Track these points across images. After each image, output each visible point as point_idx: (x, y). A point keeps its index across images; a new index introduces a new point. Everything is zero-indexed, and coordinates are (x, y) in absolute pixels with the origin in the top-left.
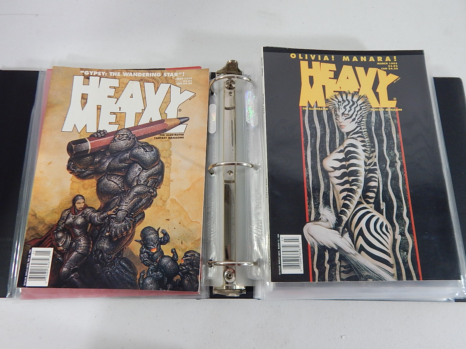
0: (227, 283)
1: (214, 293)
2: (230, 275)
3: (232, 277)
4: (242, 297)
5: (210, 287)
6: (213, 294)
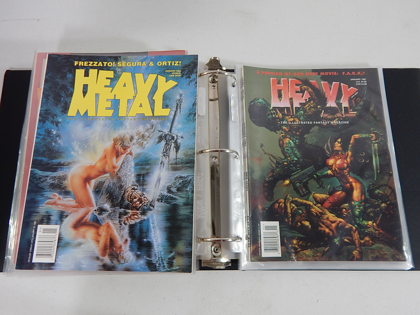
0: (214, 257)
2: (217, 250)
3: (218, 251)
4: (227, 268)
6: (202, 266)
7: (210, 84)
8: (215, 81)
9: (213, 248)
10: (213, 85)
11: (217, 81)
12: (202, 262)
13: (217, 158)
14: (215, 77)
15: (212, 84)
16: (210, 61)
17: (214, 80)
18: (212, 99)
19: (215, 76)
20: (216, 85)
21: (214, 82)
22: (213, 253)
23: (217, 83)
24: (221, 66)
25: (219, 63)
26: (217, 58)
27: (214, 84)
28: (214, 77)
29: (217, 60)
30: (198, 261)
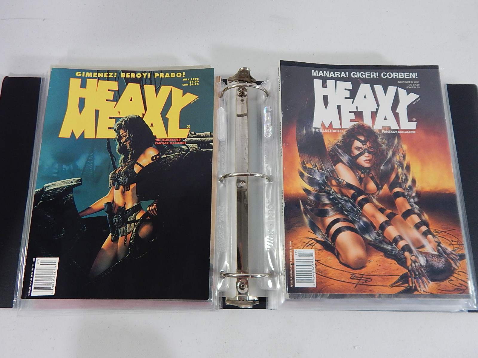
8: (245, 94)
13: (245, 182)
15: (241, 98)
19: (245, 89)
21: (243, 96)
26: (247, 68)
29: (247, 71)
30: (222, 298)
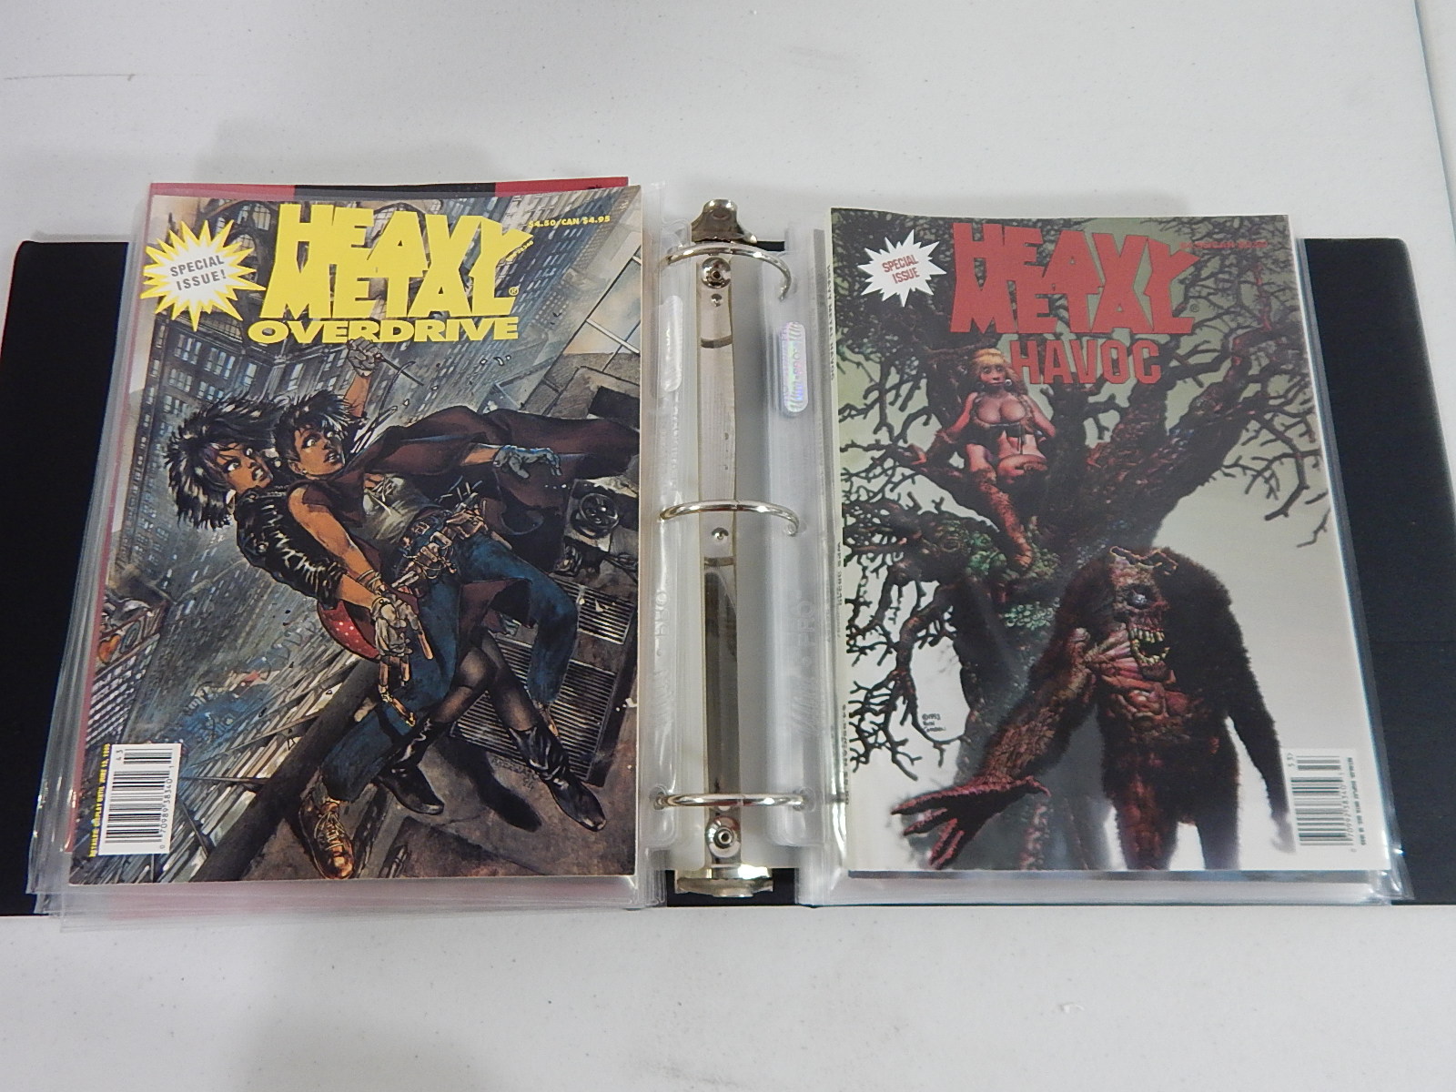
0: (717, 860)
1: (679, 890)
2: (725, 837)
3: (729, 841)
4: (759, 899)
5: (667, 872)
6: (677, 892)
7: (704, 288)
9: (712, 832)
10: (713, 291)
11: (728, 281)
12: (676, 878)
14: (720, 266)
16: (704, 213)
17: (717, 275)
18: (712, 339)
20: (723, 291)
22: (713, 847)
23: (727, 287)
24: (740, 230)
25: (735, 221)
27: (717, 290)
28: (716, 266)
